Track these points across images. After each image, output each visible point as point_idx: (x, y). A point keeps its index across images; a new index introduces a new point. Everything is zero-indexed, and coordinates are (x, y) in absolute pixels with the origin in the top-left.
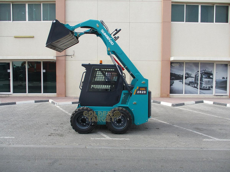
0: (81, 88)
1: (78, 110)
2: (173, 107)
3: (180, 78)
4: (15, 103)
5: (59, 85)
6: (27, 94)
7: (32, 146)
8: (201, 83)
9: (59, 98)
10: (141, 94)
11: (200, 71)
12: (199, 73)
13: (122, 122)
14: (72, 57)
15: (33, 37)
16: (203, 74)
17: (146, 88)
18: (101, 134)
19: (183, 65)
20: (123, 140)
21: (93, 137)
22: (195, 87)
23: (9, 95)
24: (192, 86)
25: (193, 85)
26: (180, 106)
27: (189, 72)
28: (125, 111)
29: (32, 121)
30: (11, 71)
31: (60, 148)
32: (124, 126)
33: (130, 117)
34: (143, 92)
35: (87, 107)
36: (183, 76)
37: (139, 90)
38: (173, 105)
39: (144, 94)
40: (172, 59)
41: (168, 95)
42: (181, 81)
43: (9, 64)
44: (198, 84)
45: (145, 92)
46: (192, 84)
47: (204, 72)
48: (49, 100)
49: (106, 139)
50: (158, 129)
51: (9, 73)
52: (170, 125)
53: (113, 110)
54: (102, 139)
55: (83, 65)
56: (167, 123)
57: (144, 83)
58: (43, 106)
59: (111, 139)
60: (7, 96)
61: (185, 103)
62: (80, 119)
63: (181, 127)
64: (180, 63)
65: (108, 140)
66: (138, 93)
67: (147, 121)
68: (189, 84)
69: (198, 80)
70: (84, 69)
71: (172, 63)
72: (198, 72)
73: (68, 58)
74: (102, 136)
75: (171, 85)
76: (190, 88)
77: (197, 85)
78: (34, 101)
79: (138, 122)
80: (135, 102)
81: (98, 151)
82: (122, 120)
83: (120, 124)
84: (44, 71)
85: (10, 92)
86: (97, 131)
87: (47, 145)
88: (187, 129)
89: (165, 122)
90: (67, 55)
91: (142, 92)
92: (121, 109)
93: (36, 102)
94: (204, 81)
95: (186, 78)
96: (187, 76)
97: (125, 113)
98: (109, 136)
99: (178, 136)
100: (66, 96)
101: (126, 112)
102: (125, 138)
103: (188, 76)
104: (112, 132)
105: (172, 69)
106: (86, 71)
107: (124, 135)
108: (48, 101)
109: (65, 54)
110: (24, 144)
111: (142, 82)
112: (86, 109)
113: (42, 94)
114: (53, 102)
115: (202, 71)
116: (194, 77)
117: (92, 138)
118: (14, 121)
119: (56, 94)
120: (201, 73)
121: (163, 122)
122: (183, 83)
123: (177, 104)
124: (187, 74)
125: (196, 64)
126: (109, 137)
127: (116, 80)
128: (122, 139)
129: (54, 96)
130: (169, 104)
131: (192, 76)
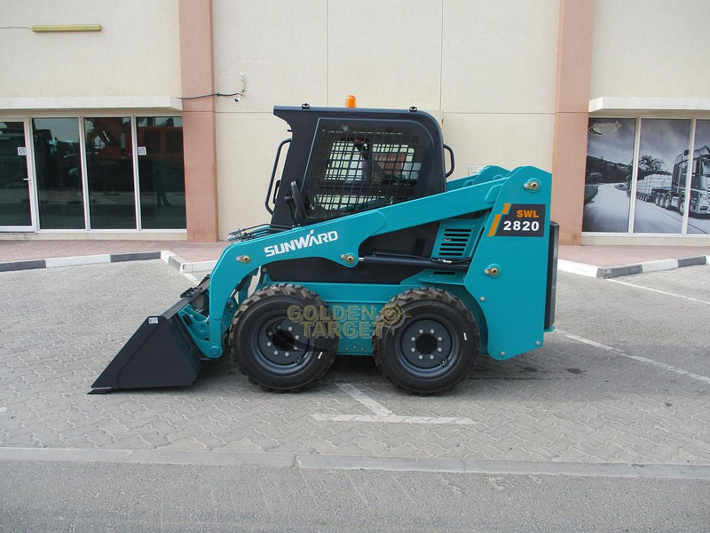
0: (272, 206)
1: (261, 296)
2: (601, 280)
3: (618, 175)
4: (41, 265)
5: (195, 199)
6: (88, 232)
7: (68, 453)
8: (694, 195)
9: (195, 246)
10: (521, 233)
11: (695, 151)
12: (691, 156)
13: (440, 350)
14: (236, 101)
15: (99, 30)
16: (703, 160)
17: (541, 211)
18: (351, 394)
19: (632, 128)
20: (447, 425)
21: (321, 411)
22: (671, 208)
23: (28, 236)
24: (661, 203)
25: (665, 201)
26: (629, 278)
27: (655, 156)
28: (452, 304)
29: (88, 335)
30: (28, 151)
31: (185, 466)
32: (448, 363)
33: (471, 328)
34: (530, 227)
35: (298, 285)
36: (631, 168)
37: (512, 216)
38: (603, 274)
39: (530, 233)
40: (597, 105)
41: (575, 237)
42: (622, 186)
43: (19, 127)
44: (683, 196)
45: (535, 226)
46: (661, 196)
47: (706, 156)
48: (159, 254)
49: (375, 419)
50: (576, 371)
51: (24, 158)
52: (618, 357)
53: (404, 297)
54: (360, 418)
55: (279, 112)
56: (604, 347)
57: (533, 190)
58: (138, 274)
59: (398, 419)
60: (21, 237)
61: (645, 264)
62: (270, 334)
63: (665, 365)
64: (624, 123)
65: (386, 426)
66: (506, 229)
67: (538, 343)
68: (654, 197)
69: (683, 183)
70: (283, 130)
71: (593, 120)
72: (687, 153)
73: (225, 105)
74: (360, 406)
75: (588, 199)
76: (654, 211)
77: (681, 201)
78: (107, 257)
79: (501, 346)
80: (492, 267)
81: (349, 484)
82: (440, 339)
83: (432, 357)
84: (143, 151)
85: (29, 223)
86: (338, 382)
87: (130, 452)
88: (692, 375)
89: (592, 343)
90: (219, 95)
91: (522, 226)
92: (437, 297)
93: (115, 259)
94: (704, 185)
95: (641, 175)
96: (644, 167)
97: (453, 311)
98: (386, 406)
99: (668, 405)
100: (218, 240)
101: (458, 307)
102: (454, 415)
103: (649, 168)
104: (399, 387)
105: (594, 144)
106: (290, 136)
107: (448, 398)
108: (157, 256)
109: (213, 90)
110: (37, 444)
111: (526, 185)
112: (292, 293)
113: (138, 232)
114: (175, 261)
115: (702, 149)
116: (669, 174)
117: (317, 417)
118: (24, 333)
119: (184, 231)
120: (697, 156)
121: (585, 341)
122: (629, 194)
123: (618, 269)
124: (646, 160)
125: (679, 123)
126: (387, 411)
127: (414, 176)
128: (443, 420)
129: (177, 238)
130: (590, 271)
131: (663, 168)
